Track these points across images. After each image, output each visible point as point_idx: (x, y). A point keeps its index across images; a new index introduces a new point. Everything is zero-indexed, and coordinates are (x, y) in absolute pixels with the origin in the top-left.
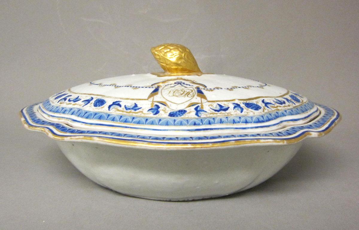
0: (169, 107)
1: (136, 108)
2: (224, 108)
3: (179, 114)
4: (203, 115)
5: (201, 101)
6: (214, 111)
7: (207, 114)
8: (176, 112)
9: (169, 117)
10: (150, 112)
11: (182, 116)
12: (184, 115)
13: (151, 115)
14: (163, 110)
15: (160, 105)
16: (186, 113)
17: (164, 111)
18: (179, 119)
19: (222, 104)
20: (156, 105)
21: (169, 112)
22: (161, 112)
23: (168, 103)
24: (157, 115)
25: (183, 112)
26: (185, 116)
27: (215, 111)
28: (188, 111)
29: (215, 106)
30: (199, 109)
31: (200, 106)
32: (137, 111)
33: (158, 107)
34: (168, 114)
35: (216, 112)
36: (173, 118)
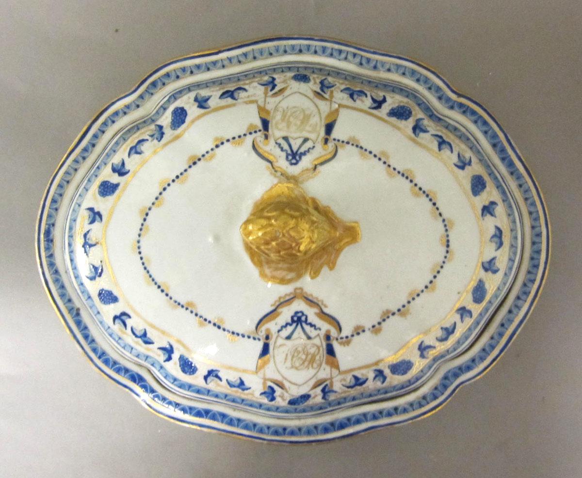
0: (287, 392)
1: (243, 387)
2: (361, 381)
3: (302, 402)
4: (332, 397)
5: (331, 374)
6: (346, 389)
7: (336, 394)
8: (298, 399)
9: (289, 406)
10: (263, 396)
11: (306, 404)
12: (308, 401)
13: (265, 400)
14: (280, 396)
15: (276, 387)
16: (310, 399)
17: (282, 397)
18: (301, 406)
19: (358, 374)
20: (270, 387)
21: (288, 399)
22: (278, 399)
23: (287, 384)
24: (273, 403)
25: (306, 397)
26: (310, 402)
27: (348, 387)
28: (313, 395)
29: (349, 379)
30: (327, 390)
31: (329, 385)
32: (246, 392)
33: (273, 391)
34: (287, 402)
35: (350, 389)
36: (293, 407)
